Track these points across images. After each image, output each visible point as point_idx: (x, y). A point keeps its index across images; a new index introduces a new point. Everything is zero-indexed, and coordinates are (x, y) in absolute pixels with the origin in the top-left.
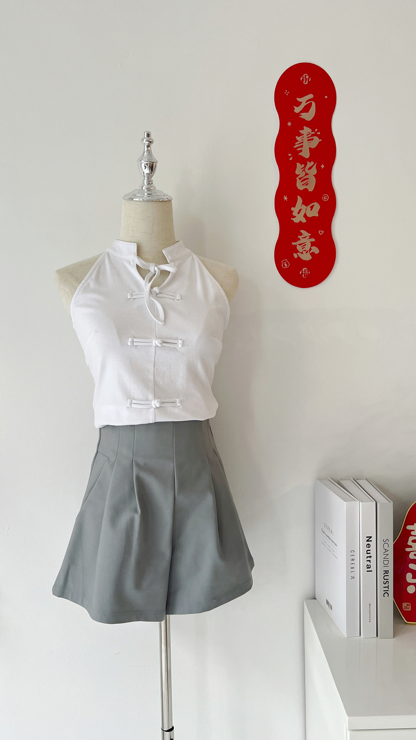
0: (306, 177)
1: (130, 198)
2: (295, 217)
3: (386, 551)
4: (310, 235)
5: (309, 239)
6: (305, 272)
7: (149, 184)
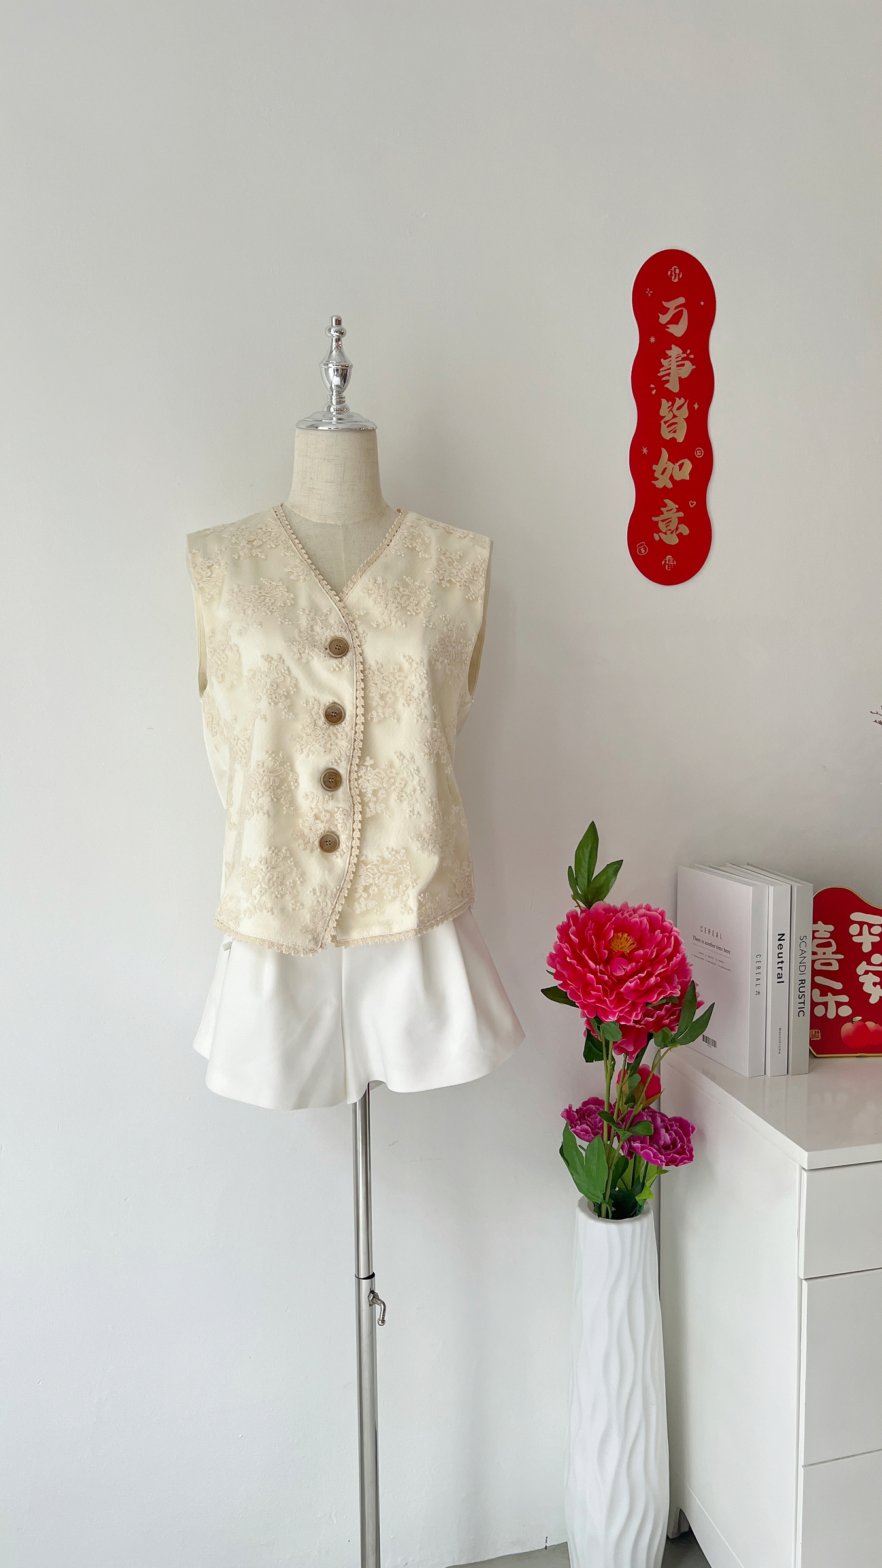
0: (675, 420)
2: (657, 479)
3: (803, 952)
4: (678, 506)
5: (676, 512)
6: (669, 562)
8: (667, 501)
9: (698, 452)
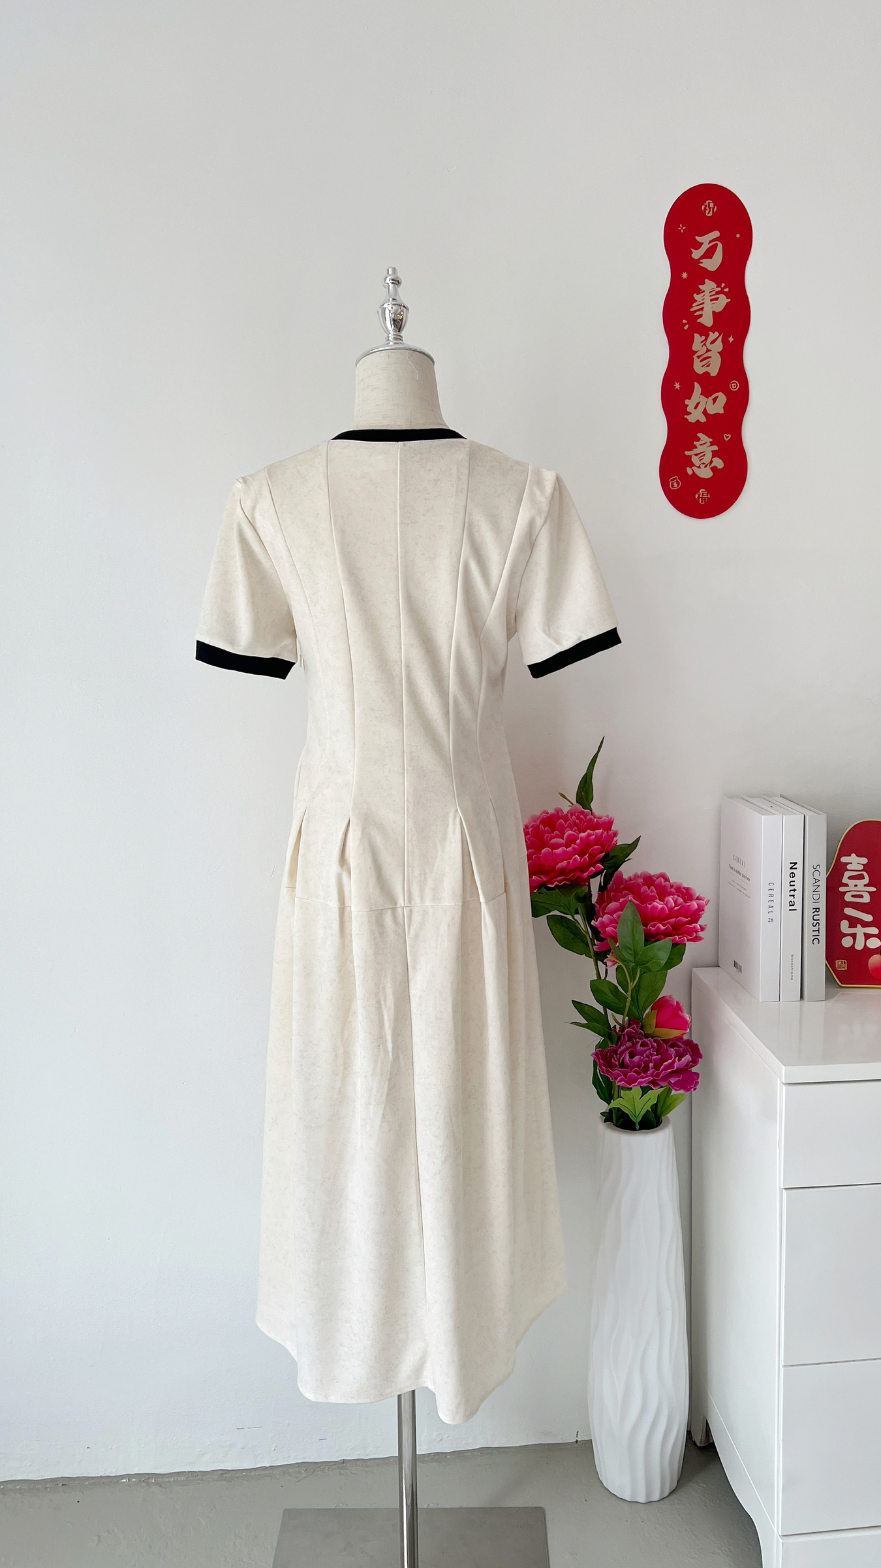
0: (708, 354)
2: (690, 413)
3: (817, 881)
4: (711, 440)
5: (710, 446)
6: (703, 494)
8: (700, 435)
9: (733, 385)
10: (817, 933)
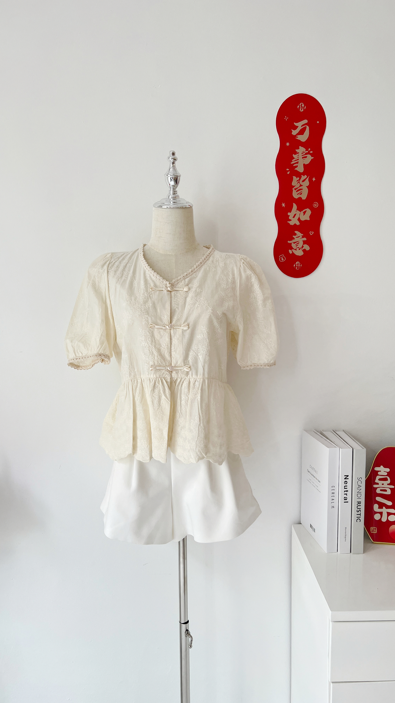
0: (301, 188)
1: (160, 206)
2: (290, 220)
3: (360, 486)
4: (303, 235)
5: (302, 238)
6: (298, 264)
7: (174, 194)
8: (296, 232)
9: (315, 204)
10: (359, 516)
